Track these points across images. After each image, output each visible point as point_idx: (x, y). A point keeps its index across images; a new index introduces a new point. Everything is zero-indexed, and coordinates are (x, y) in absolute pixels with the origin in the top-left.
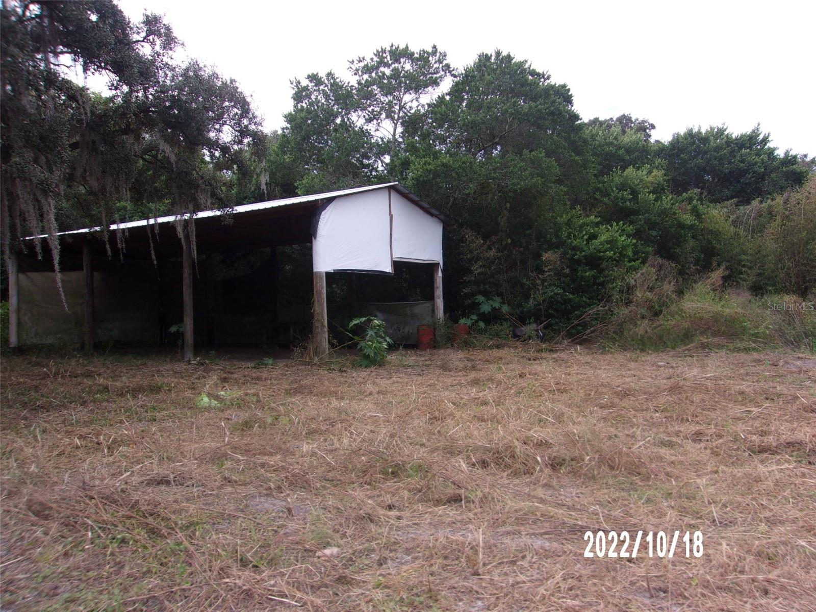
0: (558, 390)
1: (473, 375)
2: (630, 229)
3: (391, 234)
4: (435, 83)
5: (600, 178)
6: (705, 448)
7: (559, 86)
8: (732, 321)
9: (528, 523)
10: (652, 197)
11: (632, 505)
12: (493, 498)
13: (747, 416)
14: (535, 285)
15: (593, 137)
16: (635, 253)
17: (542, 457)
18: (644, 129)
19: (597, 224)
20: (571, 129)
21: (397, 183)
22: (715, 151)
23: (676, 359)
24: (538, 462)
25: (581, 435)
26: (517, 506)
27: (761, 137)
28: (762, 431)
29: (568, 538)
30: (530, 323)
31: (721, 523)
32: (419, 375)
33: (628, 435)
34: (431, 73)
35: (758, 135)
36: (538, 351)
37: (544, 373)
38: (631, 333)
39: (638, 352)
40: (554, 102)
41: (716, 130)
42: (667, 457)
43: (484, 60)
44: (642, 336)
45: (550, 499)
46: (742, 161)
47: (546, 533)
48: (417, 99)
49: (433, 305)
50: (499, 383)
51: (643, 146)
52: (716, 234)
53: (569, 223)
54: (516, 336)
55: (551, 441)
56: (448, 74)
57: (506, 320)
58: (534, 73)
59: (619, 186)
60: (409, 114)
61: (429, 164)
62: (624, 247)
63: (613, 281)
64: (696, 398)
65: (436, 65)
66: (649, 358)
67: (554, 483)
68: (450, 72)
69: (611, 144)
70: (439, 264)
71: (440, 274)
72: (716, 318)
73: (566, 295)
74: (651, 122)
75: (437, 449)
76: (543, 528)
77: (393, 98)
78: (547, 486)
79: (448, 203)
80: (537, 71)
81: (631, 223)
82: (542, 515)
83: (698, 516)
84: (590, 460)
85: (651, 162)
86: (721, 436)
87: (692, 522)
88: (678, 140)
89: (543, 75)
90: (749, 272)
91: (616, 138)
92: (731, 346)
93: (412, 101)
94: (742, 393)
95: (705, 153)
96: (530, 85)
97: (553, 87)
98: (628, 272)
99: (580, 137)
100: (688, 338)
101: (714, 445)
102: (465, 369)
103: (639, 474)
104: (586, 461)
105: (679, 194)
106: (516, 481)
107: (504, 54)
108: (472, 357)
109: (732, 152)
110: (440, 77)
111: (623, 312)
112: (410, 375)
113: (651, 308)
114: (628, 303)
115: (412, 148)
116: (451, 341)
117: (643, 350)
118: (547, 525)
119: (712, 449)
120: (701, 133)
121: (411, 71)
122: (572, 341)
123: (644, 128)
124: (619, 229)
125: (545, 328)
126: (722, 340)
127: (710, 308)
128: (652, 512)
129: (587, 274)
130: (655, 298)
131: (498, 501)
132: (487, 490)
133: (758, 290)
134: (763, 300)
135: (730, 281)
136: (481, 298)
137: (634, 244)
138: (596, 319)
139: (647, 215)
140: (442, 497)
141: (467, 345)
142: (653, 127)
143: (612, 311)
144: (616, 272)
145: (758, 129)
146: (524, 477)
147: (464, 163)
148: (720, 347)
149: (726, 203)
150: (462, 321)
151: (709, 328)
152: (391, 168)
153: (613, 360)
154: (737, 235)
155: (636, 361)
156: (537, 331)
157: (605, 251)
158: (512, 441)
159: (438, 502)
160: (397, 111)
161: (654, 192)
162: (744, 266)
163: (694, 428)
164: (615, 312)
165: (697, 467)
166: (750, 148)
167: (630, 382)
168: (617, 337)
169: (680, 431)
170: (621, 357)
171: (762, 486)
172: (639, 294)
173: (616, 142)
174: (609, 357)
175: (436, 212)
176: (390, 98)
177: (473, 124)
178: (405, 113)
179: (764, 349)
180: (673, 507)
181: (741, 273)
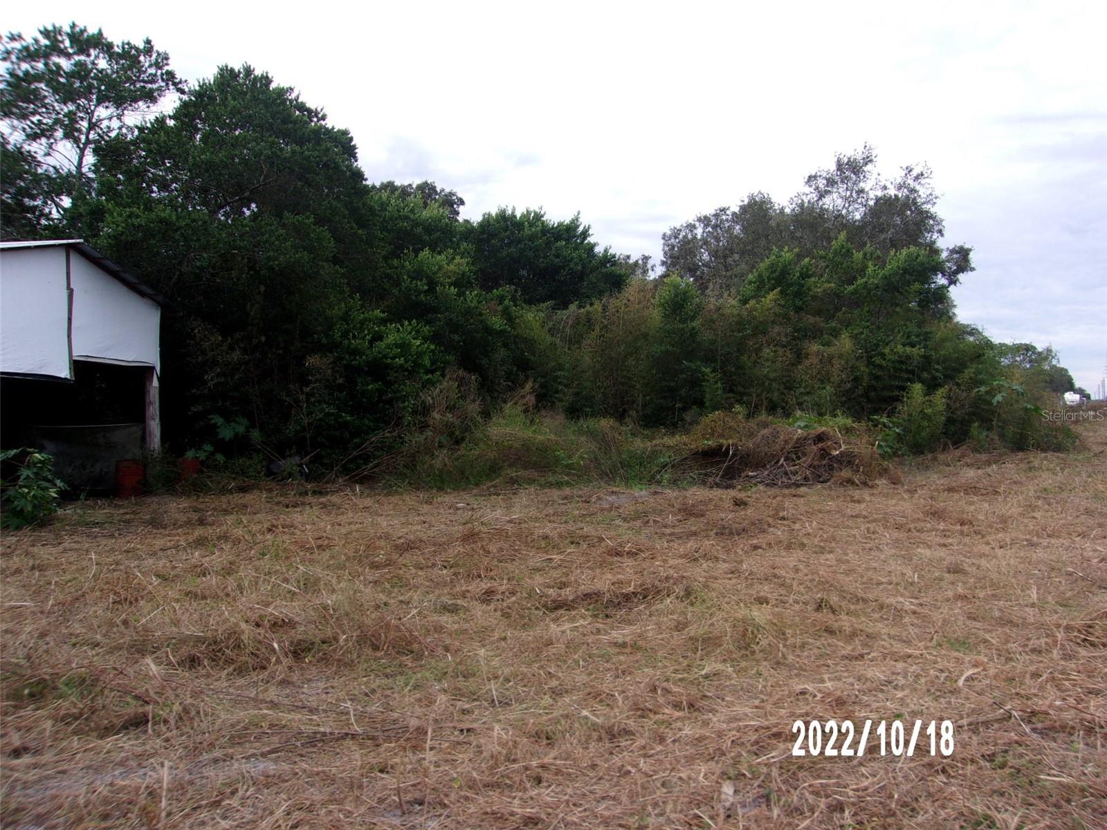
0: (319, 547)
1: (199, 532)
2: (426, 329)
3: (70, 319)
4: (151, 97)
5: (390, 261)
6: (495, 610)
7: (339, 131)
8: (544, 449)
9: (250, 742)
10: (453, 290)
11: (396, 695)
12: (198, 713)
13: (548, 566)
14: (297, 401)
15: (384, 206)
16: (433, 362)
17: (279, 643)
18: (451, 204)
19: (384, 322)
20: (353, 191)
21: (82, 241)
22: (530, 240)
23: (478, 498)
24: (274, 650)
25: (336, 607)
26: (234, 718)
27: (581, 229)
28: (561, 583)
29: (303, 753)
30: (290, 456)
31: (500, 702)
32: (112, 536)
33: (401, 602)
34: (143, 81)
35: (578, 227)
36: (301, 494)
37: (303, 524)
38: (426, 467)
39: (434, 491)
40: (327, 150)
41: (532, 215)
42: (449, 626)
43: (227, 77)
44: (441, 471)
45: (286, 701)
46: (557, 256)
47: (270, 752)
48: (119, 117)
49: (144, 430)
50: (237, 542)
51: (447, 224)
52: (531, 343)
53: (345, 318)
54: (270, 473)
55: (297, 619)
56: (171, 87)
57: (258, 451)
58: (302, 107)
59: (411, 274)
60: (106, 138)
61: (137, 216)
62: (420, 355)
63: (404, 399)
64: (493, 548)
65: (152, 71)
66: (447, 499)
67: (295, 677)
68: (175, 84)
69: (407, 218)
70: (153, 368)
71: (155, 383)
72: (526, 446)
73: (341, 417)
74: (460, 195)
75: (119, 648)
76: (269, 745)
77: (78, 108)
78: (284, 683)
79: (171, 278)
80: (308, 105)
81: (428, 323)
82: (271, 726)
83: (475, 697)
84: (346, 640)
85: (456, 248)
86: (513, 593)
87: (467, 706)
88: (488, 221)
89: (316, 114)
90: (566, 390)
91: (412, 211)
92: (542, 480)
93: (110, 119)
94: (546, 537)
95: (520, 241)
96: (295, 122)
97: (329, 132)
98: (424, 387)
99: (364, 204)
100: (494, 472)
101: (505, 604)
102: (189, 523)
103: (412, 652)
104: (341, 642)
105: (489, 289)
106: (241, 682)
107: (258, 72)
108: (202, 506)
109: (548, 243)
110: (159, 89)
111: (416, 439)
112: (96, 537)
113: (451, 434)
114: (423, 427)
115: (108, 189)
116: (172, 484)
117: (440, 489)
118: (276, 739)
119: (502, 610)
120: (515, 217)
121: (109, 71)
122: (350, 479)
123: (451, 202)
124: (412, 330)
125: (311, 462)
126: (534, 474)
127: (520, 434)
128: (420, 700)
129: (370, 387)
130: (457, 422)
131: (206, 715)
132: (189, 701)
133: (574, 412)
134: (579, 424)
135: (544, 399)
136: (218, 420)
137: (433, 351)
138: (382, 449)
139: (447, 313)
140: (115, 721)
141: (197, 489)
142: (462, 202)
143: (402, 438)
144: (408, 387)
145: (577, 219)
146: (254, 674)
147: (194, 221)
148: (531, 481)
149: (542, 305)
150: (190, 454)
151: (519, 459)
152: (72, 216)
153: (400, 502)
154: (553, 345)
155: (431, 503)
156: (300, 465)
157: (393, 358)
158: (236, 625)
159: (106, 732)
160: (84, 130)
161: (455, 284)
162: (560, 383)
163: (485, 585)
164: (406, 439)
165: (483, 635)
166: (567, 240)
167: (416, 530)
168: (408, 472)
169: (468, 591)
170: (410, 499)
171: (552, 650)
172: (437, 416)
173: (412, 216)
174: (394, 499)
175: (149, 291)
176: (72, 107)
177: (209, 166)
178: (99, 135)
179: (577, 483)
180: (445, 691)
181: (557, 392)
